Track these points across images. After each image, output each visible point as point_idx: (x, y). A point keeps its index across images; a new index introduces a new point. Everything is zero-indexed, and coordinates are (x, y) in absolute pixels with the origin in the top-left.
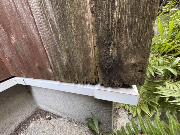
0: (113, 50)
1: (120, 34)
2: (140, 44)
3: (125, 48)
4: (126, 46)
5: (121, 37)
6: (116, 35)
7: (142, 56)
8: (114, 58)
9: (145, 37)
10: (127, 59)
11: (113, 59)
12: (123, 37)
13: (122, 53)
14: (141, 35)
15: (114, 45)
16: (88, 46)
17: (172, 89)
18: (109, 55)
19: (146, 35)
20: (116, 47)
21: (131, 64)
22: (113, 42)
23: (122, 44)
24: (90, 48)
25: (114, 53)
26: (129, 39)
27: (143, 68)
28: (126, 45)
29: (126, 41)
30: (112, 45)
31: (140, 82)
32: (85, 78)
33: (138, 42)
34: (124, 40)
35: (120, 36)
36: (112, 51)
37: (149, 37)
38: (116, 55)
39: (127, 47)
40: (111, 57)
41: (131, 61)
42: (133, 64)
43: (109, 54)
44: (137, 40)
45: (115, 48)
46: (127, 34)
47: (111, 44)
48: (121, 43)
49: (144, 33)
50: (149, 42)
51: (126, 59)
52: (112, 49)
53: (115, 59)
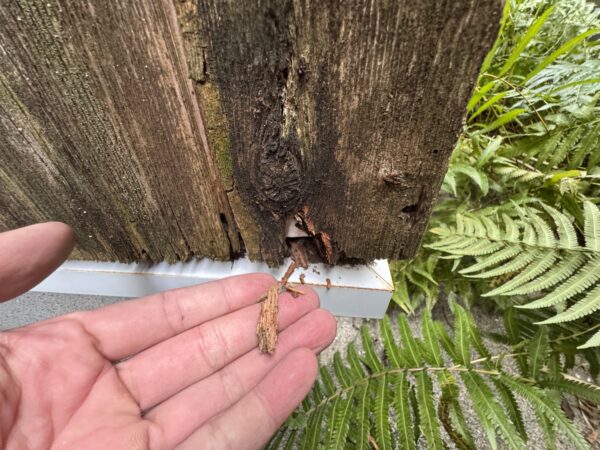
0: (296, 109)
1: (332, 14)
2: (424, 81)
3: (356, 98)
4: (361, 90)
5: (335, 36)
6: (313, 19)
7: (426, 143)
8: (302, 153)
9: (453, 46)
10: (361, 158)
11: (299, 157)
12: (346, 33)
13: (341, 126)
14: (439, 30)
15: (302, 78)
16: (156, 77)
17: (470, 232)
18: (278, 135)
19: (460, 31)
20: (313, 96)
21: (376, 179)
22: (294, 63)
23: (342, 78)
24: (173, 89)
25: (302, 125)
26: (380, 51)
27: (422, 197)
28: (363, 83)
29: (364, 59)
30: (290, 81)
31: (402, 250)
32: (182, 242)
33: (419, 73)
34: (353, 53)
35: (331, 24)
36: (294, 114)
37: (472, 46)
38: (313, 135)
39: (366, 95)
40: (291, 144)
41: (378, 169)
42: (384, 180)
43: (278, 131)
44: (414, 58)
45: (307, 101)
46: (367, 16)
47: (285, 72)
48: (338, 73)
49: (453, 21)
50: (466, 74)
51: (357, 160)
52: (292, 101)
53: (311, 158)
